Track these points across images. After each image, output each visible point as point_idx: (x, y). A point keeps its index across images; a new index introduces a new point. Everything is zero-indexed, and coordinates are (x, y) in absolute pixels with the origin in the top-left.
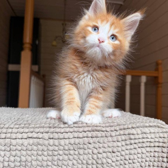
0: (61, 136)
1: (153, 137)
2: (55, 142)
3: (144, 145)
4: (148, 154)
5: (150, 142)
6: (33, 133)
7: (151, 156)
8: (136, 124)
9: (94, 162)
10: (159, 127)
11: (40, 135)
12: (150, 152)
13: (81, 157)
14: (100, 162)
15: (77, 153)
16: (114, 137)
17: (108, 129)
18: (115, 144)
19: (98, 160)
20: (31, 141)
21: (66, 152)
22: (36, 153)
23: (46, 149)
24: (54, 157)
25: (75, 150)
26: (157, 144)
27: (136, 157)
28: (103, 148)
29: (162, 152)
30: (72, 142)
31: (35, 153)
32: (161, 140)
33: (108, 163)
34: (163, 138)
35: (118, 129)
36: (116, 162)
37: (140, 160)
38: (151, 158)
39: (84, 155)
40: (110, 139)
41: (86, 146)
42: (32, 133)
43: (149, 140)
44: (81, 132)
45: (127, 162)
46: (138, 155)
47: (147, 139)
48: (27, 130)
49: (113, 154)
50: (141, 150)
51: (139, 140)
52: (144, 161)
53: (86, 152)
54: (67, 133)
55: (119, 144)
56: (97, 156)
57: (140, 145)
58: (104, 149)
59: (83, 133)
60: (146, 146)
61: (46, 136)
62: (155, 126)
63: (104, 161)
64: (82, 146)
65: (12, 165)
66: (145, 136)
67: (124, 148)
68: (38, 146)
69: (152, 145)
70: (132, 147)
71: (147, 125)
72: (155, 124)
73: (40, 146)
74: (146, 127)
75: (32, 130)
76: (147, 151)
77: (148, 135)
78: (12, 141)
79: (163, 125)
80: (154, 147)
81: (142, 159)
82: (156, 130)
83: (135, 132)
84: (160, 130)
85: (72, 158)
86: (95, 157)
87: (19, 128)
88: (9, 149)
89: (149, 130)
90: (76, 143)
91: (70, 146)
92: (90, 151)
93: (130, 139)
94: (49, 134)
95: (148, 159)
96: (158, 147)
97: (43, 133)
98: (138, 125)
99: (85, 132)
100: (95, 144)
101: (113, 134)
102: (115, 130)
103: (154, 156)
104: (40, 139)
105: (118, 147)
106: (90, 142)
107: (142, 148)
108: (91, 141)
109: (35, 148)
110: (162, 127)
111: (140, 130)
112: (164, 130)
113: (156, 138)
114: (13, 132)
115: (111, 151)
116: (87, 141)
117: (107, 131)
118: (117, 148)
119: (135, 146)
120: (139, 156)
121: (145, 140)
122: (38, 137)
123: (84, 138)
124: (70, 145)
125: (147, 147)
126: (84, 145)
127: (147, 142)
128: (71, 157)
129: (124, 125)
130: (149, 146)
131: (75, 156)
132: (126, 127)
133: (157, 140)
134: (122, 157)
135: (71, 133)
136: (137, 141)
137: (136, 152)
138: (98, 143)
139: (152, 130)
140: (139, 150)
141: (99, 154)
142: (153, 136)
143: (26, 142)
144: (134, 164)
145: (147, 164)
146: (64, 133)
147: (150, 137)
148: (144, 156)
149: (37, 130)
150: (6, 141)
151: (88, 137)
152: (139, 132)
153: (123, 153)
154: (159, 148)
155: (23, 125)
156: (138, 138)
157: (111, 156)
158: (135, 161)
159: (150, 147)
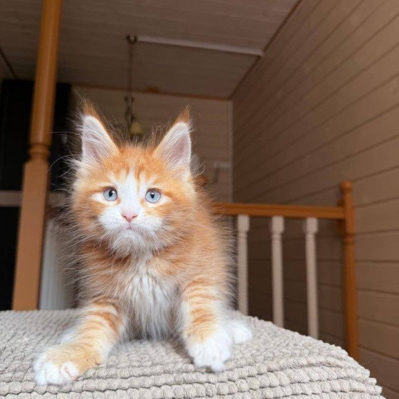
1: (317, 390)
8: (278, 362)
10: (330, 365)
16: (226, 397)
34: (341, 391)
35: (235, 377)
42: (31, 393)
44: (148, 388)
47: (303, 396)
54: (115, 390)
59: (154, 388)
62: (321, 364)
66: (298, 389)
71: (304, 362)
72: (322, 359)
74: (302, 366)
77: (305, 386)
79: (340, 359)
82: (325, 373)
83: (276, 382)
84: (333, 373)
89: (308, 375)
94: (72, 393)
98: (282, 362)
99: (160, 387)
101: (225, 388)
102: (229, 380)
110: (338, 366)
111: (289, 377)
112: (343, 374)
113: (324, 394)
117: (209, 383)
132: (254, 371)
133: (326, 397)
135: (124, 392)
139: (315, 373)
142: (317, 388)
146: (108, 392)
147: (309, 391)
152: (286, 381)
156: (282, 394)
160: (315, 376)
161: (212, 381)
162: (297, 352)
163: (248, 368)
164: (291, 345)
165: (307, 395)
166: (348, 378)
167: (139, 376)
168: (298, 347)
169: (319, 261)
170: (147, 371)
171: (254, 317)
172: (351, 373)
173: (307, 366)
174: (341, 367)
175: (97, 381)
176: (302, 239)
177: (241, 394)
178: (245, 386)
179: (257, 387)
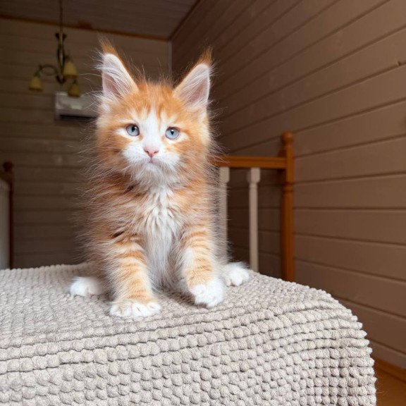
0: (135, 351)
1: (313, 329)
2: (123, 366)
3: (299, 348)
4: (305, 365)
5: (308, 340)
7: (310, 368)
8: (281, 308)
9: (207, 397)
10: (322, 308)
11: (89, 356)
12: (309, 360)
13: (179, 391)
14: (217, 395)
15: (169, 383)
16: (241, 340)
17: (228, 324)
18: (245, 354)
19: (213, 391)
20: (69, 370)
21: (148, 385)
22: (83, 396)
23: (104, 384)
24: (122, 397)
25: (167, 377)
26: (321, 343)
27: (283, 373)
28: (221, 366)
29: (331, 358)
30: (160, 362)
31: (81, 395)
32: (328, 335)
33: (233, 394)
34: (332, 329)
35: (247, 321)
36: (248, 390)
37: (290, 378)
38: (310, 371)
39: (184, 385)
40: (234, 344)
41: (187, 367)
43: (306, 337)
44: (175, 338)
45: (267, 387)
46: (288, 368)
47: (302, 334)
49: (242, 375)
50: (293, 358)
51: (289, 338)
52: (299, 379)
53: (189, 378)
55: (253, 353)
56: (211, 383)
57: (290, 349)
58: (224, 366)
59: (179, 338)
60: (301, 349)
61: (101, 355)
62: (315, 308)
63: (226, 391)
64: (179, 367)
66: (299, 329)
67: (261, 360)
68: (87, 379)
69: (312, 345)
70: (276, 355)
71: (303, 307)
72: (317, 304)
73: (91, 379)
74: (299, 311)
75: (67, 345)
76: (304, 358)
77: (303, 326)
78: (25, 376)
79: (329, 302)
80: (316, 349)
81: (294, 376)
82: (319, 315)
83: (281, 326)
84: (325, 314)
85: (161, 394)
86: (207, 385)
87: (34, 344)
88: (19, 396)
89: (306, 317)
90: (168, 363)
91: (155, 372)
92: (197, 375)
93: (271, 340)
95: (305, 374)
96: (324, 348)
97: (92, 350)
98: (285, 307)
99: (183, 336)
100: (205, 360)
101: (240, 332)
102: (243, 325)
103: (316, 368)
104: (89, 365)
105: (251, 359)
106: (195, 357)
107: (293, 355)
108: (198, 354)
109: (80, 385)
110: (328, 308)
111: (290, 320)
112: (334, 314)
113: (318, 332)
114: (23, 355)
115: (238, 369)
116: (190, 356)
117: (226, 329)
118: (249, 361)
119: (282, 351)
120: (290, 370)
121: (299, 338)
122: (82, 360)
123: (182, 351)
124: (154, 368)
125: (303, 351)
126: (184, 364)
127: (303, 340)
128: (158, 394)
129: (258, 310)
130: (306, 348)
131: (167, 390)
133: (320, 335)
134: (257, 378)
135: (154, 343)
136: (284, 342)
137: (285, 364)
138: (212, 357)
139: (311, 315)
140: (289, 360)
141: (214, 380)
142: (313, 327)
143: (57, 375)
144: (280, 388)
145: (304, 383)
147: (307, 330)
148: (297, 369)
150: (11, 379)
151: (190, 347)
152: (288, 323)
153: (260, 369)
154: (325, 350)
155: (43, 336)
156: (286, 334)
157: (238, 380)
158: (283, 382)
159: (308, 350)
160: (311, 317)
161: (228, 327)
162: (295, 297)
163: (256, 313)
165: (305, 333)
166: (337, 317)
167: (165, 328)
170: (172, 323)
172: (340, 313)
173: (304, 310)
174: (330, 309)
177: (253, 337)
178: (256, 329)
179: (266, 330)
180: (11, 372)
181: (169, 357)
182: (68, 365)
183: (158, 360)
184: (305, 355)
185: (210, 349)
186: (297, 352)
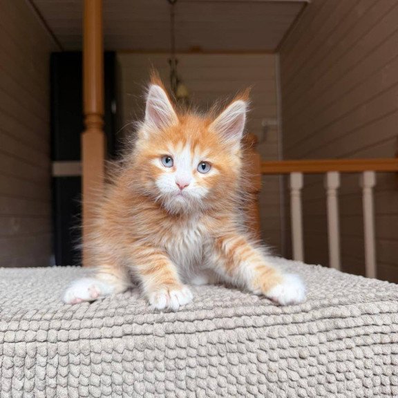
0: (191, 327)
1: (388, 322)
2: (180, 340)
3: (369, 340)
4: (378, 360)
5: (382, 333)
6: (134, 325)
7: (384, 364)
9: (263, 379)
11: (149, 329)
12: (384, 354)
13: (235, 370)
14: (274, 378)
15: (225, 361)
16: (301, 325)
18: (305, 340)
19: (270, 374)
20: (131, 341)
21: (204, 361)
22: (143, 366)
23: (161, 357)
24: (179, 371)
25: (222, 355)
27: (351, 366)
28: (278, 350)
30: (215, 340)
31: (141, 365)
33: (292, 380)
36: (310, 378)
37: (361, 373)
38: (385, 367)
39: (241, 365)
41: (243, 347)
42: (131, 324)
43: (379, 329)
44: (231, 317)
45: (332, 379)
46: (357, 361)
47: (374, 326)
48: (121, 320)
49: (302, 362)
50: (363, 351)
51: (357, 329)
52: (371, 375)
53: (245, 358)
55: (314, 340)
56: (268, 366)
57: (360, 341)
58: (282, 350)
59: (235, 318)
60: (372, 341)
61: (160, 329)
63: (284, 375)
64: (234, 347)
65: (97, 392)
66: (369, 320)
67: (324, 349)
68: (146, 350)
69: (387, 339)
70: (342, 345)
73: (150, 351)
75: (130, 317)
76: (376, 352)
77: (375, 317)
78: (94, 343)
80: (392, 343)
81: (366, 371)
83: (347, 313)
85: (217, 372)
86: (264, 367)
87: (104, 317)
88: (87, 361)
89: (378, 307)
90: (224, 342)
91: (210, 349)
92: (253, 356)
93: (336, 329)
94: (165, 324)
95: (378, 370)
97: (152, 324)
99: (240, 316)
100: (262, 342)
103: (392, 364)
104: (148, 337)
105: (312, 346)
106: (251, 338)
107: (364, 348)
108: (254, 336)
109: (140, 355)
111: (359, 308)
113: (394, 325)
114: (94, 325)
115: (297, 356)
116: (245, 336)
118: (310, 348)
119: (350, 342)
120: (359, 363)
121: (370, 330)
122: (143, 332)
124: (210, 346)
125: (375, 344)
126: (240, 344)
127: (375, 333)
128: (214, 371)
129: (321, 299)
130: (378, 341)
131: (223, 369)
133: (397, 328)
134: (320, 367)
136: (352, 332)
137: (353, 356)
138: (269, 339)
139: (385, 306)
140: (359, 352)
141: (271, 363)
142: (387, 319)
143: (120, 344)
144: (349, 382)
145: (378, 380)
146: (196, 322)
147: (380, 323)
148: (369, 363)
149: (141, 318)
150: (81, 346)
151: (246, 327)
152: (357, 312)
153: (323, 359)
155: (113, 310)
156: (354, 325)
157: (297, 365)
158: (351, 375)
159: (381, 343)
160: (385, 308)
164: (359, 285)
165: (378, 325)
168: (366, 287)
169: (377, 215)
171: (317, 265)
175: (186, 313)
176: (359, 194)
180: (83, 339)
181: (224, 336)
182: (130, 337)
183: (214, 336)
184: (378, 349)
185: (267, 331)
186: (368, 345)
